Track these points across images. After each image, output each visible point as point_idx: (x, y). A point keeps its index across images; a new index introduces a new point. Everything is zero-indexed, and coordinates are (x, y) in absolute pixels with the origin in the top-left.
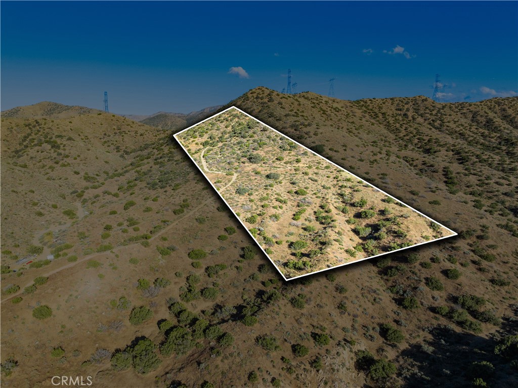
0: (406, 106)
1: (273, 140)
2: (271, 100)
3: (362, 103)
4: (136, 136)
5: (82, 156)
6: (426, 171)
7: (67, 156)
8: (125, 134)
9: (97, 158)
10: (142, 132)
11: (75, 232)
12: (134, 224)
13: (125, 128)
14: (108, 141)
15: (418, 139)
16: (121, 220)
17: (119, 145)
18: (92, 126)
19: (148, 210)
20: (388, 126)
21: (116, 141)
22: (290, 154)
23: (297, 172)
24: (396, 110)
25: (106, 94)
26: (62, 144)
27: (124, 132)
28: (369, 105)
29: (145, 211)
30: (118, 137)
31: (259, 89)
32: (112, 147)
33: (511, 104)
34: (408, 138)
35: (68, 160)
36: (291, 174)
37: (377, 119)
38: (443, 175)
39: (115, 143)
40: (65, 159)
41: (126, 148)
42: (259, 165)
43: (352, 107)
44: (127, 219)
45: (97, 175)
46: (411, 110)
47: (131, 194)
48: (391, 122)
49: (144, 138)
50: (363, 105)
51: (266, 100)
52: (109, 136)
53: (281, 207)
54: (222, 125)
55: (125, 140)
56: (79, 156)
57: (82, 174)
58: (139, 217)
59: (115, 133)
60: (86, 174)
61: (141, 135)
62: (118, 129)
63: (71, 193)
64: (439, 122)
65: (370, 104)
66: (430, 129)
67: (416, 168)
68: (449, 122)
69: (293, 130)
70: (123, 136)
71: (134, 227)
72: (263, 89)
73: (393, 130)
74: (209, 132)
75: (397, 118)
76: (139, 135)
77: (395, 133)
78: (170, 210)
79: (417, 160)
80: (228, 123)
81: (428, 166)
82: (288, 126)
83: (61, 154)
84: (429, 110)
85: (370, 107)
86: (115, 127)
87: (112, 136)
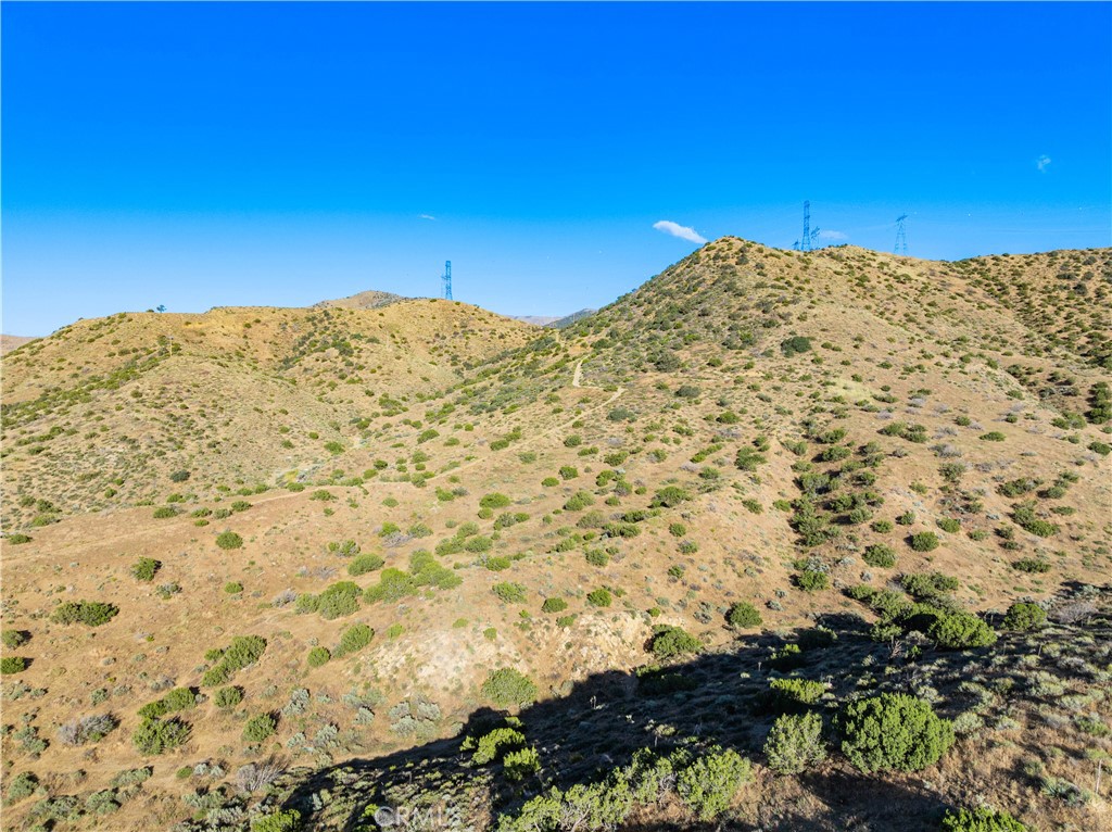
0: (1085, 269)
1: (714, 332)
2: (742, 261)
3: (974, 265)
4: (492, 338)
5: (385, 368)
6: (1052, 393)
7: (361, 368)
8: (473, 334)
9: (410, 372)
10: (505, 331)
11: (329, 469)
12: (421, 461)
13: (474, 325)
14: (441, 347)
15: (1090, 336)
16: (405, 456)
17: (458, 353)
18: (416, 322)
19: (452, 442)
20: (1026, 312)
21: (455, 347)
22: (739, 356)
23: (738, 386)
24: (1058, 277)
25: (448, 265)
26: (356, 348)
27: (472, 331)
28: (989, 270)
29: (446, 445)
30: (458, 340)
31: (723, 241)
32: (446, 356)
34: (1065, 335)
35: (361, 374)
36: (725, 389)
37: (1004, 297)
38: (1088, 400)
39: (452, 350)
40: (356, 372)
41: (470, 358)
42: (672, 374)
43: (946, 274)
44: (415, 454)
45: (404, 399)
46: (1097, 277)
47: (440, 423)
48: (1035, 303)
49: (505, 342)
50: (975, 269)
51: (732, 262)
52: (444, 338)
53: (677, 442)
54: (640, 312)
55: (470, 344)
56: (380, 367)
57: (378, 395)
58: (434, 451)
59: (456, 334)
60: (386, 395)
61: (502, 337)
62: (462, 327)
63: (350, 423)
65: (993, 268)
67: (1032, 388)
69: (760, 312)
70: (467, 338)
71: (419, 464)
72: (732, 240)
73: (1036, 320)
74: (613, 325)
75: (1054, 294)
76: (497, 336)
77: (1037, 326)
78: (487, 444)
79: (1039, 371)
80: (650, 306)
81: (1061, 384)
82: (751, 305)
83: (351, 364)
85: (992, 274)
86: (457, 323)
87: (448, 338)
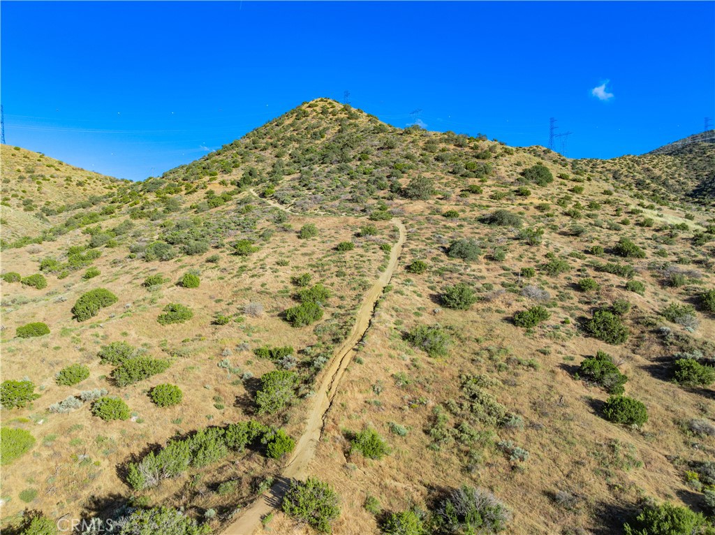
1: (421, 162)
4: (69, 185)
8: (44, 179)
10: (81, 180)
12: (144, 373)
13: (42, 171)
16: (72, 358)
17: (31, 198)
19: (173, 314)
21: (24, 192)
22: (487, 184)
27: (42, 176)
29: (164, 320)
30: (27, 185)
32: (14, 201)
33: (652, 163)
39: (21, 194)
41: (48, 203)
42: (432, 201)
44: (99, 349)
47: (87, 277)
49: (85, 190)
54: (267, 154)
55: (44, 189)
58: (145, 340)
59: (22, 178)
61: (80, 184)
62: (28, 172)
69: (453, 146)
70: (38, 183)
71: (146, 385)
74: (243, 166)
76: (74, 183)
78: (263, 313)
86: (21, 168)
87: (13, 182)
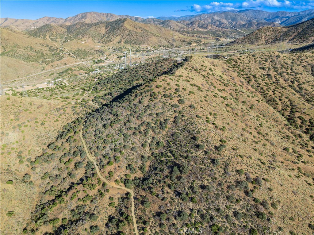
0: (267, 64)
20: (264, 94)
24: (260, 68)
28: (239, 66)
37: (251, 83)
46: (272, 70)
48: (264, 88)
64: (296, 83)
66: (295, 94)
68: (304, 83)
75: (265, 81)
77: (273, 104)
84: (285, 68)
85: (241, 68)
